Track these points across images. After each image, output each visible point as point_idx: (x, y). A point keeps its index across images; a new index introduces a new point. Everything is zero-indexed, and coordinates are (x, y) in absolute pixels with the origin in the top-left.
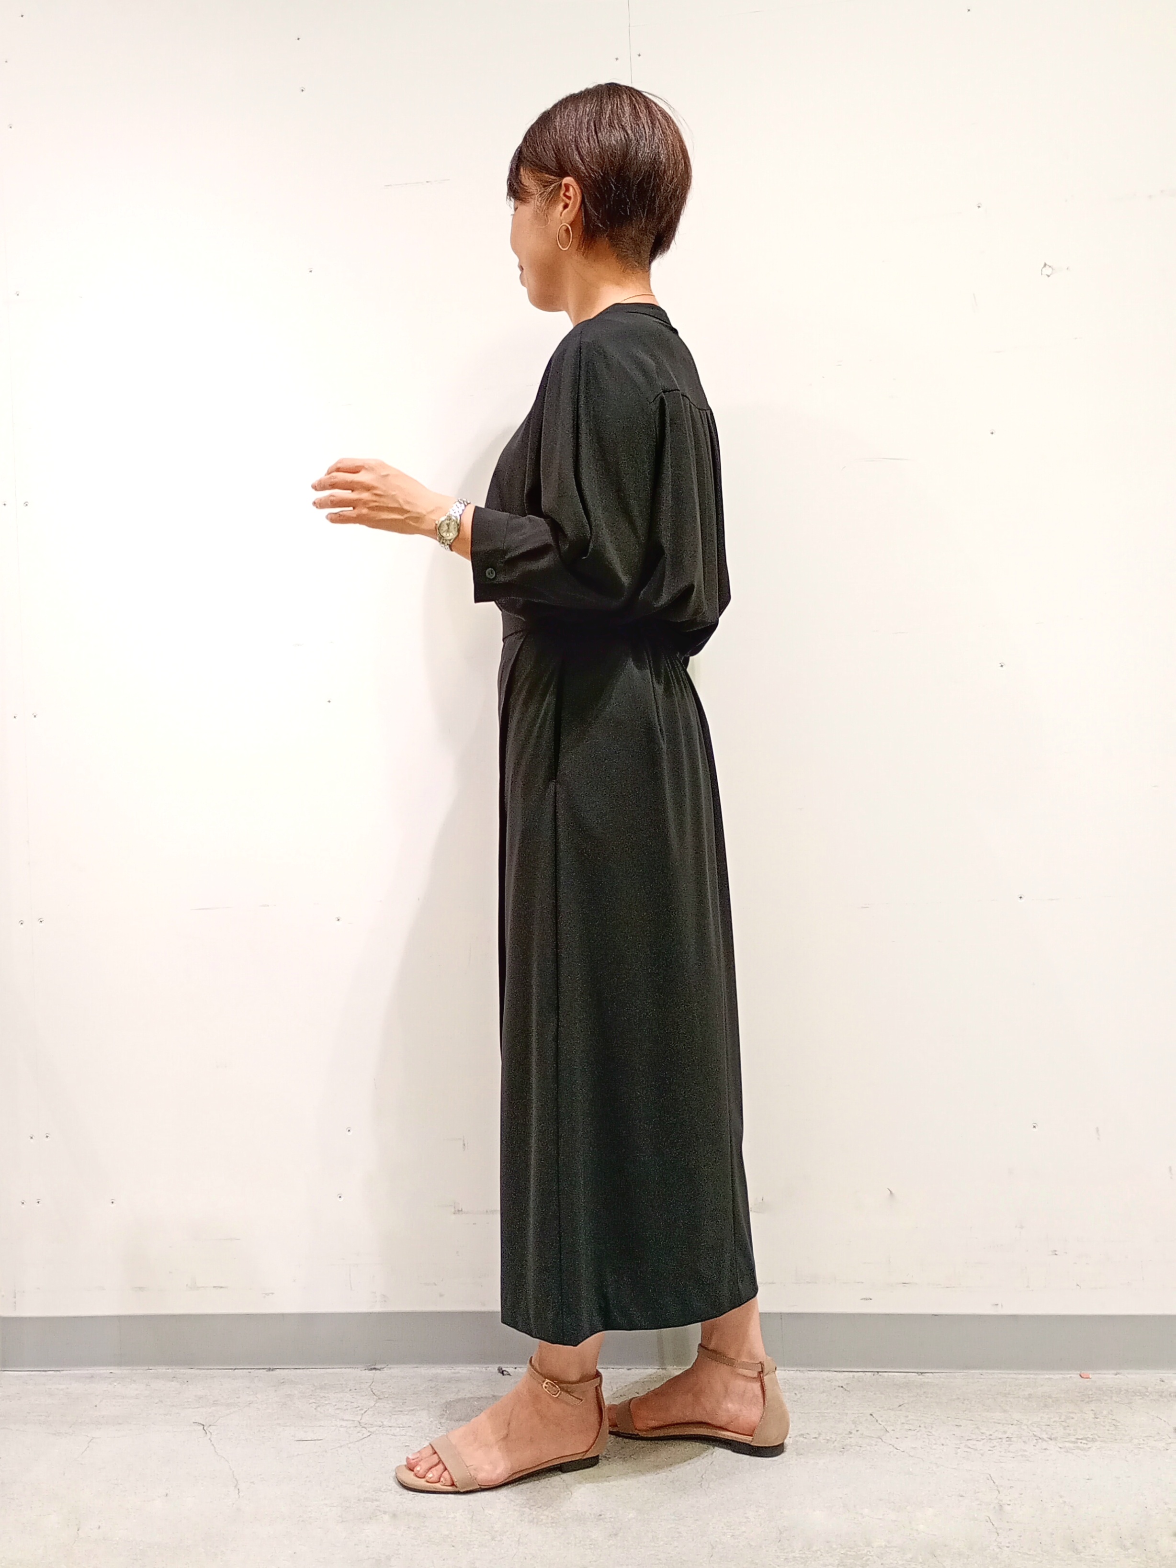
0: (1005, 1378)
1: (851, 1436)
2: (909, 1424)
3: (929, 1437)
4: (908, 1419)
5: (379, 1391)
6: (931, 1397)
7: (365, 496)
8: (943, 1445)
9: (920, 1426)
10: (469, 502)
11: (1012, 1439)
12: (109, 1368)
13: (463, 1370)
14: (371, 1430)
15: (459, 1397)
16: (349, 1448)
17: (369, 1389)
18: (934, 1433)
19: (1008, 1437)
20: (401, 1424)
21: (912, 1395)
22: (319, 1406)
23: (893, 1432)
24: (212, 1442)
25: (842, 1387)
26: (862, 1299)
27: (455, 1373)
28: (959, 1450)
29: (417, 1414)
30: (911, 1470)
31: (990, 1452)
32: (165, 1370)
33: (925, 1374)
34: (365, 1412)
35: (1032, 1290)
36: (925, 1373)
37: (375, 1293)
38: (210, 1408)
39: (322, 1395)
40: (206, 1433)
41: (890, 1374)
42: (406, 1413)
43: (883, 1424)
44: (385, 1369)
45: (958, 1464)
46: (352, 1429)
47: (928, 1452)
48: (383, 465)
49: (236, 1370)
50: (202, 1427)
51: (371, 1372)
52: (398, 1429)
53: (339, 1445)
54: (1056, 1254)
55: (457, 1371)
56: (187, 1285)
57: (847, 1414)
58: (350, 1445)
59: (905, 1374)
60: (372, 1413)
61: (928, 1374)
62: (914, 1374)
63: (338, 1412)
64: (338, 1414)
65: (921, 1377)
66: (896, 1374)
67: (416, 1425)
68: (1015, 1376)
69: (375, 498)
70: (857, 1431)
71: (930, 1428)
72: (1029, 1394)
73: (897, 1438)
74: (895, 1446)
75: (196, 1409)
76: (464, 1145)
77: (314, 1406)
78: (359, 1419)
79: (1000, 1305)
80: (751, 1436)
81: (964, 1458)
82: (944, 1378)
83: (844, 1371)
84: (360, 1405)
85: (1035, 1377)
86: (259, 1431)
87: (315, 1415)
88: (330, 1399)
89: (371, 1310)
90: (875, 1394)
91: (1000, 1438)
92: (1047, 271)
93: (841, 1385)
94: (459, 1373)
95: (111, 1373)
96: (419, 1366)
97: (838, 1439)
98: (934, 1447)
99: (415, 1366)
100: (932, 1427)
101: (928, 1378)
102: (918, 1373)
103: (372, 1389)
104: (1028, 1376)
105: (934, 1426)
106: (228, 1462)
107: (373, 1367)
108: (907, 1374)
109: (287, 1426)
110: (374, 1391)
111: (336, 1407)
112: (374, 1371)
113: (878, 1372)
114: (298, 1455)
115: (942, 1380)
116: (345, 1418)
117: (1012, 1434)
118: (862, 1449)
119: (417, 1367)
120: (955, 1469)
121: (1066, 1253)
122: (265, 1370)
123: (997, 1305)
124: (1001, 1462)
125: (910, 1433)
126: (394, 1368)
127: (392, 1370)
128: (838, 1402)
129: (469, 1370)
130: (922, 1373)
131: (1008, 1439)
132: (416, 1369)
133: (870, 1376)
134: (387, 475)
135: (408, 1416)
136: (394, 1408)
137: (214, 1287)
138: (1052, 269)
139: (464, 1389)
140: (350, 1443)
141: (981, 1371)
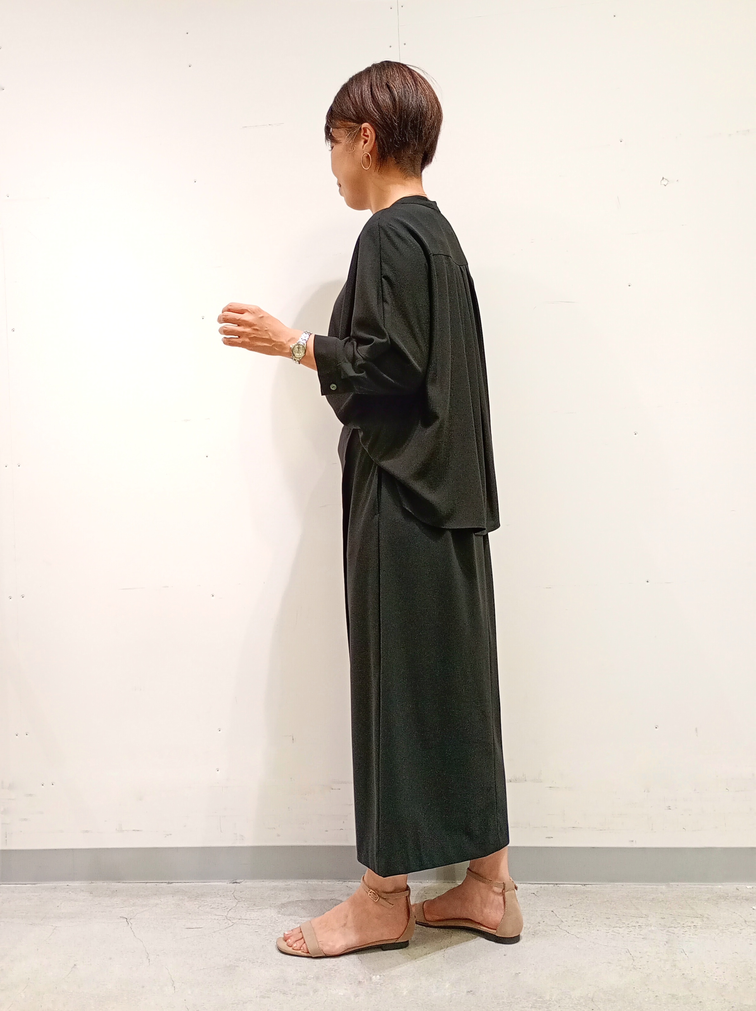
0: (637, 888)
1: (540, 925)
2: (576, 917)
3: (589, 925)
4: (576, 914)
5: (239, 896)
6: (591, 900)
7: (248, 330)
8: (598, 930)
9: (583, 919)
10: (311, 333)
11: (642, 927)
12: (66, 882)
13: (292, 883)
14: (234, 921)
15: (290, 900)
16: (220, 933)
17: (232, 895)
18: (592, 923)
19: (639, 926)
20: (253, 918)
21: (578, 898)
22: (200, 906)
23: (566, 922)
24: (132, 930)
25: (534, 893)
26: (547, 838)
27: (287, 885)
28: (608, 934)
29: (263, 911)
30: (578, 946)
31: (628, 935)
32: (102, 884)
33: (587, 886)
34: (230, 910)
35: (655, 832)
36: (586, 884)
37: (236, 834)
38: (131, 908)
39: (202, 899)
40: (128, 923)
41: (564, 885)
42: (256, 910)
43: (560, 917)
44: (243, 882)
45: (608, 943)
46: (221, 921)
47: (588, 935)
48: (260, 310)
49: (147, 884)
50: (126, 920)
51: (233, 884)
52: (251, 921)
53: (213, 931)
54: (670, 809)
55: (288, 884)
56: (116, 829)
57: (537, 911)
58: (220, 931)
59: (574, 885)
60: (234, 910)
61: (589, 885)
62: (580, 885)
63: (212, 910)
64: (213, 911)
65: (584, 887)
66: (568, 885)
67: (262, 919)
68: (644, 886)
69: (254, 332)
70: (544, 922)
71: (590, 920)
72: (653, 898)
73: (569, 926)
74: (568, 931)
75: (122, 908)
76: (293, 739)
77: (197, 906)
78: (226, 915)
79: (634, 841)
80: (495, 930)
81: (611, 938)
82: (598, 888)
83: (535, 884)
84: (226, 906)
85: (657, 887)
86: (162, 922)
87: (198, 912)
88: (207, 902)
89: (233, 845)
90: (555, 898)
91: (635, 926)
92: (665, 182)
93: (533, 892)
94: (289, 885)
95: (67, 885)
96: (264, 881)
97: (531, 927)
98: (592, 932)
99: (262, 880)
100: (591, 919)
101: (588, 888)
102: (582, 885)
103: (234, 895)
104: (652, 887)
105: (592, 918)
106: (142, 942)
107: (235, 881)
108: (575, 885)
109: (180, 919)
110: (235, 897)
111: (211, 907)
112: (235, 884)
113: (557, 884)
114: (187, 937)
115: (597, 889)
116: (217, 914)
117: (642, 923)
118: (547, 933)
119: (263, 881)
120: (606, 945)
121: (676, 808)
122: (166, 883)
123: (632, 841)
124: (635, 941)
125: (577, 922)
126: (248, 882)
127: (247, 883)
128: (531, 903)
129: (296, 883)
130: (585, 885)
131: (639, 927)
132: (263, 882)
133: (552, 887)
134: (262, 317)
135: (257, 913)
136: (249, 907)
137: (133, 830)
138: (668, 181)
139: (293, 895)
140: (220, 930)
141: (622, 884)
